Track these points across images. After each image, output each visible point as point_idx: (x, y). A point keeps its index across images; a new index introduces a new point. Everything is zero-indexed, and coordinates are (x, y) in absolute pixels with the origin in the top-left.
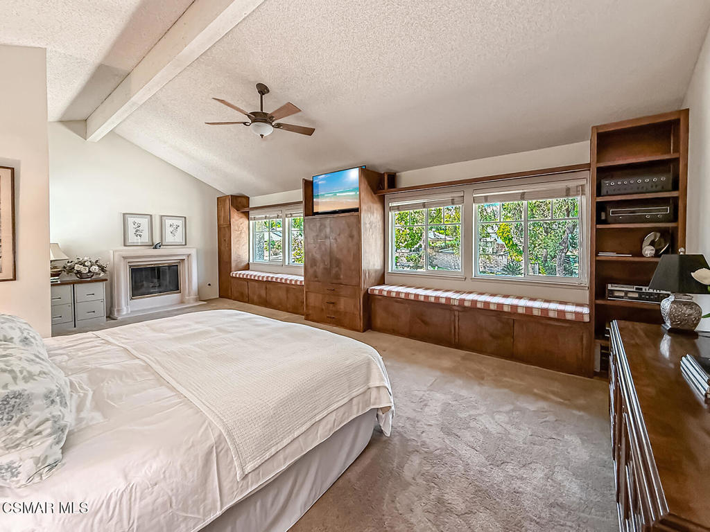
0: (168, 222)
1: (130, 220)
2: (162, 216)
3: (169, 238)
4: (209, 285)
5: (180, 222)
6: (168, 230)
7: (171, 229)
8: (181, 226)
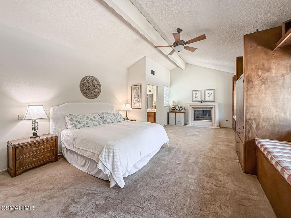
0: (207, 92)
1: (194, 93)
2: (205, 90)
3: (208, 99)
4: (227, 121)
5: (212, 92)
6: (207, 95)
7: (209, 95)
8: (213, 93)
